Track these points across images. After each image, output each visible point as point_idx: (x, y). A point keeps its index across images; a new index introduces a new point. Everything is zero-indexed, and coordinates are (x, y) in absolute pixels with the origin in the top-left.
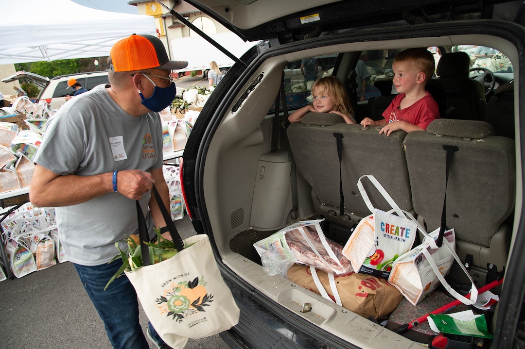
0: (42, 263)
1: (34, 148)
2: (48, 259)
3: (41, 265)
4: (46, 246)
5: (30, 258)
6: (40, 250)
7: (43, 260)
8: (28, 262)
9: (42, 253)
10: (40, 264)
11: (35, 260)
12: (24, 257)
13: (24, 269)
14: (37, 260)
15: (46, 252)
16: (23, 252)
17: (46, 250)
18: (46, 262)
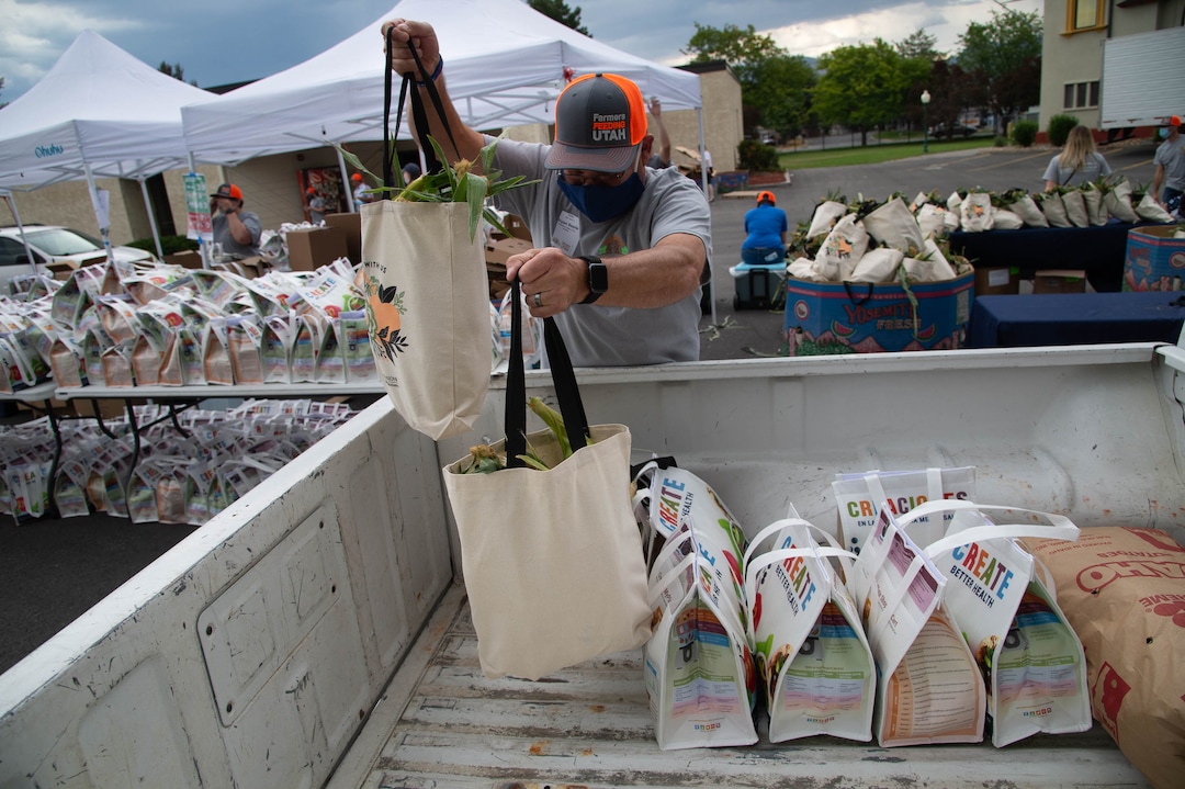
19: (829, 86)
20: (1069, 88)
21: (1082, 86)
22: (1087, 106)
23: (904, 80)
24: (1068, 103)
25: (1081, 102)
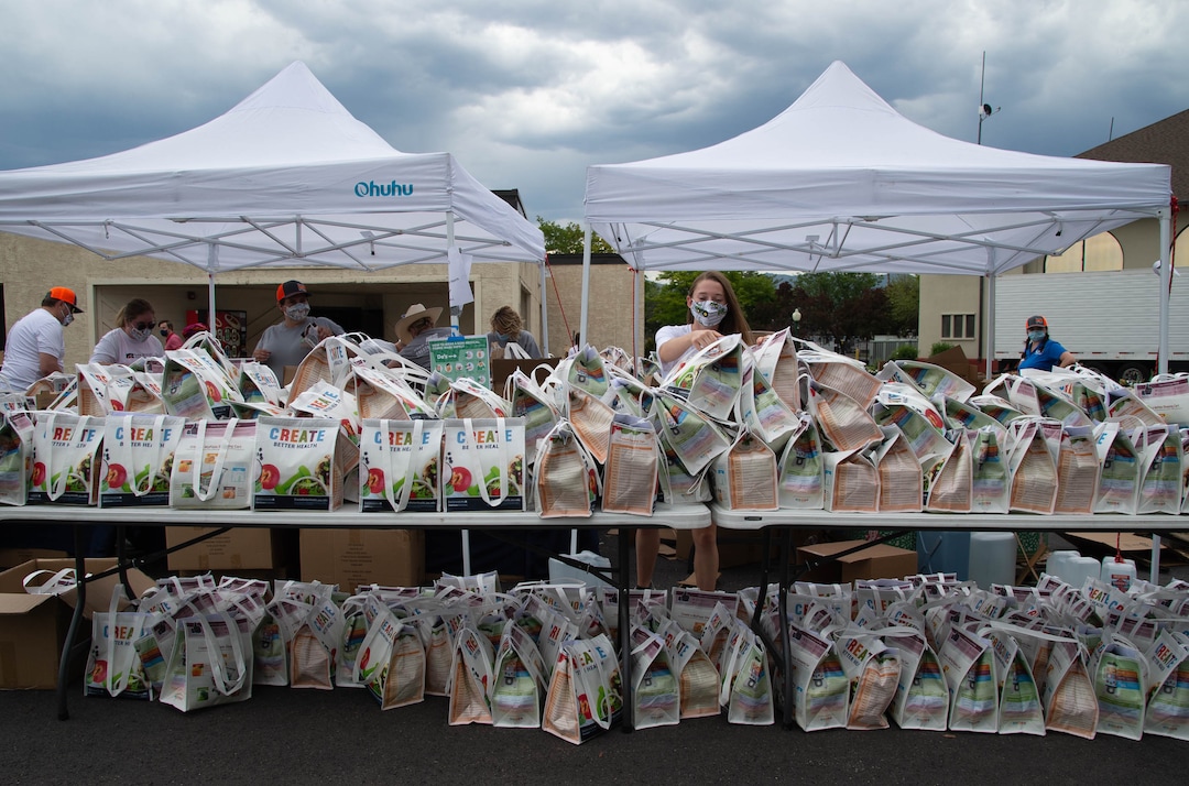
0: (864, 714)
1: (923, 421)
2: (879, 707)
3: (860, 717)
4: (885, 672)
5: (841, 691)
6: (869, 677)
7: (867, 705)
8: (836, 699)
9: (873, 689)
10: (858, 714)
11: (851, 702)
12: (831, 682)
13: (823, 713)
14: (855, 702)
15: (882, 689)
16: (831, 670)
17: (883, 681)
18: (872, 713)
19: (672, 296)
20: (946, 318)
21: (958, 318)
22: (964, 337)
23: (747, 298)
24: (946, 332)
25: (958, 333)
